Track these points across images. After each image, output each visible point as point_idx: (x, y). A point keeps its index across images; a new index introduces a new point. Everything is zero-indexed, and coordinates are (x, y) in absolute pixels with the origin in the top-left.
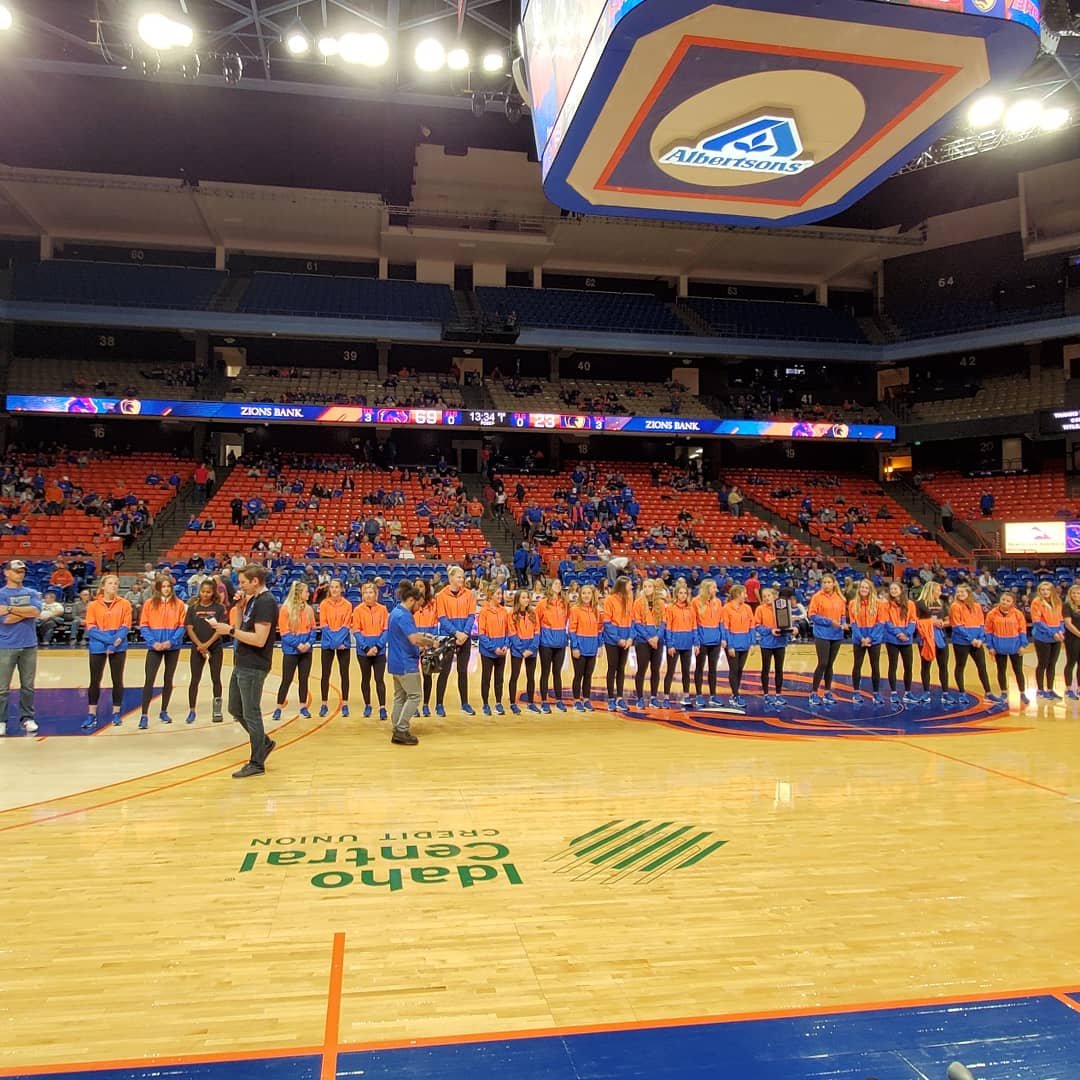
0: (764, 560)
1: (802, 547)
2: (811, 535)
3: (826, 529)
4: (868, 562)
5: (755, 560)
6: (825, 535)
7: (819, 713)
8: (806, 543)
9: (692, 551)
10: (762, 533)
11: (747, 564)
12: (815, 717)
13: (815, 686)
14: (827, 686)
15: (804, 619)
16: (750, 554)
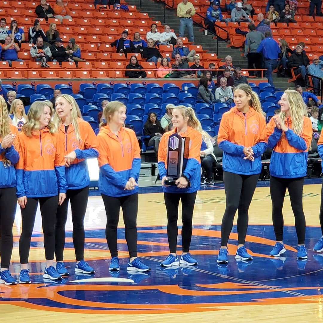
0: (155, 73)
1: (206, 56)
2: (219, 39)
3: (238, 31)
4: (291, 76)
5: (144, 75)
6: (237, 40)
7: (229, 275)
8: (212, 51)
9: (55, 63)
10: (153, 36)
11: (133, 81)
12: (224, 280)
13: (225, 240)
14: (241, 240)
15: (210, 155)
16: (137, 66)
